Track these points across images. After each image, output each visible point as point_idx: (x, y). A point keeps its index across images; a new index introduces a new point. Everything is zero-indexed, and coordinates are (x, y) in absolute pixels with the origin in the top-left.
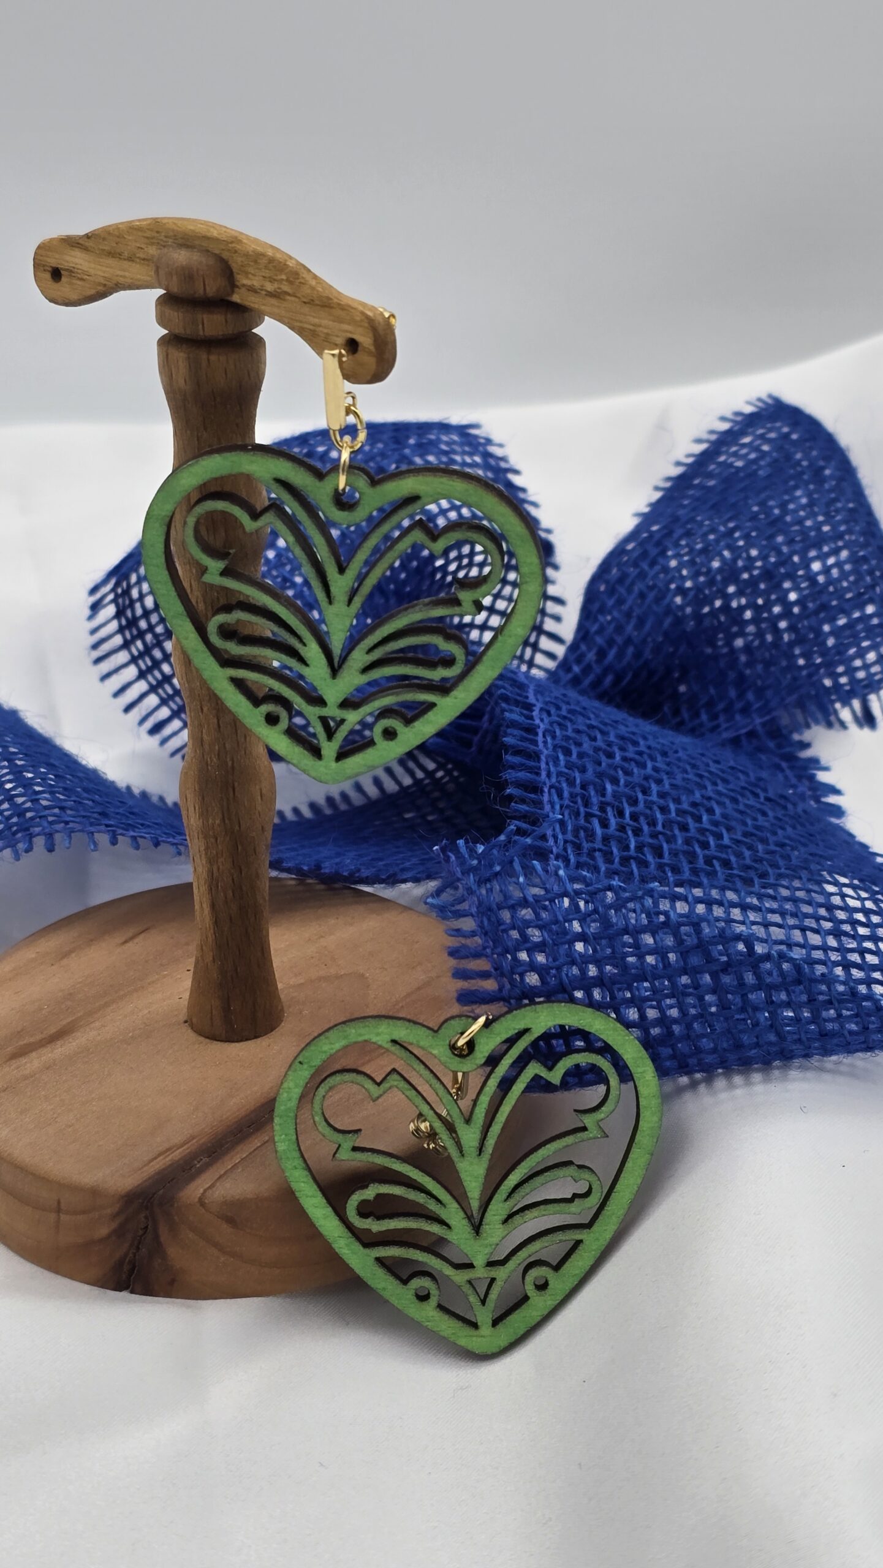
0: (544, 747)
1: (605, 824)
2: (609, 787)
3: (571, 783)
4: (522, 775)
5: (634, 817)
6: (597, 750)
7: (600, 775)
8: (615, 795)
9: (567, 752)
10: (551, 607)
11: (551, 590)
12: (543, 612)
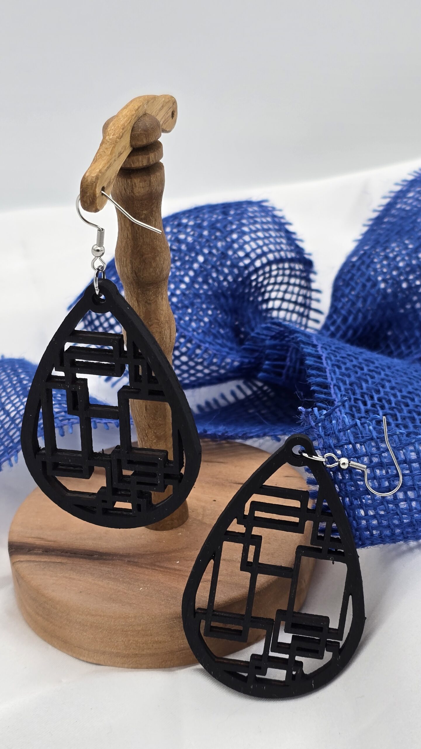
0: (327, 365)
1: (365, 404)
2: (364, 385)
3: (344, 383)
4: (319, 380)
5: (380, 400)
6: (354, 366)
7: (359, 378)
8: (368, 389)
9: (339, 367)
10: (314, 295)
11: (314, 286)
12: (310, 298)
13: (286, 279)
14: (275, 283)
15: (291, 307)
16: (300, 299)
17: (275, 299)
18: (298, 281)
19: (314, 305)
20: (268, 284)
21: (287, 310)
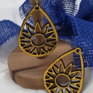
0: (77, 25)
1: (85, 35)
2: (85, 30)
3: (80, 30)
4: (75, 29)
5: (89, 34)
6: (83, 26)
7: (84, 29)
8: (86, 31)
9: (79, 26)
10: (76, 6)
11: (76, 4)
12: (75, 7)
13: (69, 3)
14: (66, 4)
15: (70, 9)
16: (72, 7)
17: (67, 7)
18: (72, 3)
19: (76, 8)
20: (65, 4)
21: (69, 10)
